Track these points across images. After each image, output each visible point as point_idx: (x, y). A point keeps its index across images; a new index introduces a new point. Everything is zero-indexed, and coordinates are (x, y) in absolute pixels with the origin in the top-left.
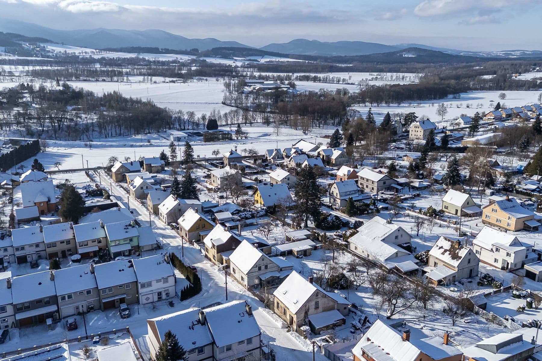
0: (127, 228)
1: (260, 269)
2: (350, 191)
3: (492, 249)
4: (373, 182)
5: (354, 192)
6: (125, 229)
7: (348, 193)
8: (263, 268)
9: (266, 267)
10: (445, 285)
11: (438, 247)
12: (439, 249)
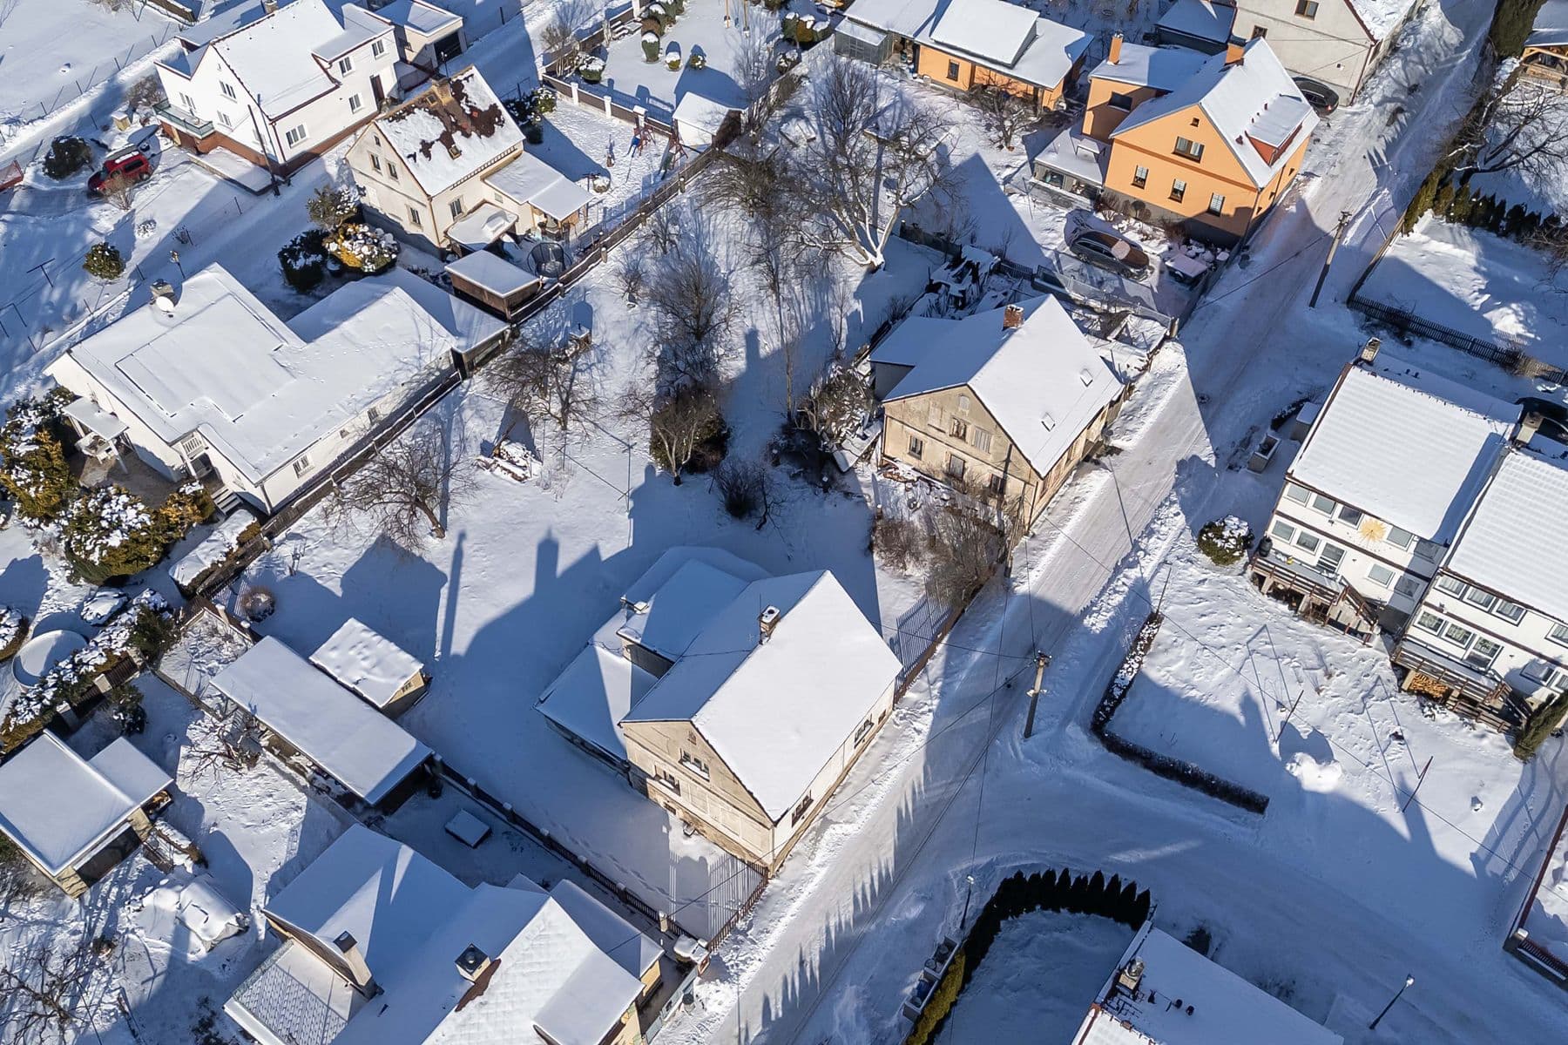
11: (420, 156)
12: (428, 155)
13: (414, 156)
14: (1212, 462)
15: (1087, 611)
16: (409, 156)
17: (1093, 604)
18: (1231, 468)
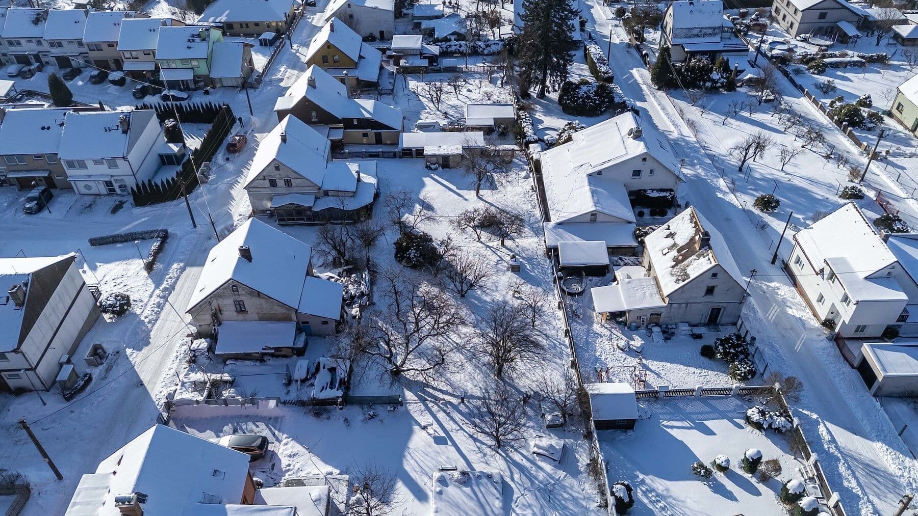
0: (194, 41)
1: (273, 183)
2: (702, 28)
3: (822, 271)
4: (796, 10)
5: (710, 31)
6: (189, 40)
7: (696, 32)
8: (280, 183)
9: (288, 183)
10: (625, 324)
11: (668, 232)
12: (667, 237)
13: (669, 229)
14: (129, 351)
15: (183, 270)
16: (669, 226)
17: (181, 273)
18: (118, 352)
